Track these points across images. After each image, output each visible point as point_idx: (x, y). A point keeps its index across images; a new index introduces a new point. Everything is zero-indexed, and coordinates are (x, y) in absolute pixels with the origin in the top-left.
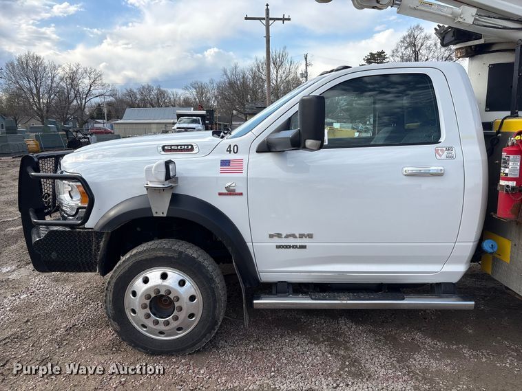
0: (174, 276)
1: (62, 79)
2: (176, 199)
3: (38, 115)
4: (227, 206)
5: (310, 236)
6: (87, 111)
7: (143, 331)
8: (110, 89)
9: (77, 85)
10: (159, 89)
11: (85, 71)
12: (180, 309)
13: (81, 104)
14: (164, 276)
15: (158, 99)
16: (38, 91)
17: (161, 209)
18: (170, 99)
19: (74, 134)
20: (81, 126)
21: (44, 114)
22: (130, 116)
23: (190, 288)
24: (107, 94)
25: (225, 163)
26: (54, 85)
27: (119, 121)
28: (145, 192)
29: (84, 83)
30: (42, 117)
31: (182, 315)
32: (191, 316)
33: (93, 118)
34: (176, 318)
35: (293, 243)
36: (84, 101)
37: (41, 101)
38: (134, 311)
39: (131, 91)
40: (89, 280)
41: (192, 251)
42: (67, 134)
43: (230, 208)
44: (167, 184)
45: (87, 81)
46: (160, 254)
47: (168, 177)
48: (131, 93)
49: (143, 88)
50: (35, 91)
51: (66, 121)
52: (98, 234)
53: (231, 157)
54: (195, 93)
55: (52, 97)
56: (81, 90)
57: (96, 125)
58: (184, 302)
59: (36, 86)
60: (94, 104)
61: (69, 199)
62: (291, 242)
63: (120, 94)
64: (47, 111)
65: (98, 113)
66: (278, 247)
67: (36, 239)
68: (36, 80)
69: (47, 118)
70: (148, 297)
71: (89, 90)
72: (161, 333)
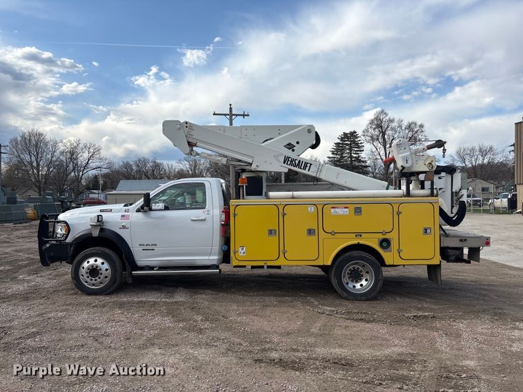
0: (100, 261)
1: (62, 153)
2: (102, 230)
3: (36, 186)
4: (122, 233)
5: (156, 245)
6: (84, 182)
7: (86, 284)
8: (107, 162)
9: (76, 159)
10: (155, 162)
11: (85, 147)
12: (101, 274)
13: (79, 175)
14: (96, 261)
15: (153, 171)
16: (38, 165)
17: (96, 233)
18: (165, 170)
19: (69, 204)
20: (77, 196)
21: (42, 185)
22: (124, 187)
23: (106, 266)
24: (105, 166)
25: (123, 216)
26: (54, 159)
27: (114, 192)
28: (90, 227)
29: (83, 157)
30: (39, 188)
31: (102, 277)
32: (106, 277)
33: (88, 188)
34: (99, 278)
35: (149, 248)
36: (81, 173)
37: (40, 173)
38: (83, 276)
39: (128, 163)
40: (66, 269)
41: (107, 251)
42: (62, 204)
43: (124, 234)
44: (98, 223)
45: (86, 155)
46: (95, 251)
47: (98, 221)
48: (127, 165)
49: (140, 160)
50: (35, 164)
51: (62, 192)
52: (71, 244)
53: (126, 214)
54: (188, 166)
55: (51, 169)
56: (79, 163)
57: (91, 196)
58: (103, 271)
59: (36, 160)
60: (91, 175)
61: (60, 231)
62: (148, 247)
63: (116, 167)
64: (45, 183)
65: (94, 184)
66: (143, 250)
67: (44, 248)
68: (38, 154)
69: (44, 190)
70: (89, 269)
71: (87, 163)
72: (94, 285)
